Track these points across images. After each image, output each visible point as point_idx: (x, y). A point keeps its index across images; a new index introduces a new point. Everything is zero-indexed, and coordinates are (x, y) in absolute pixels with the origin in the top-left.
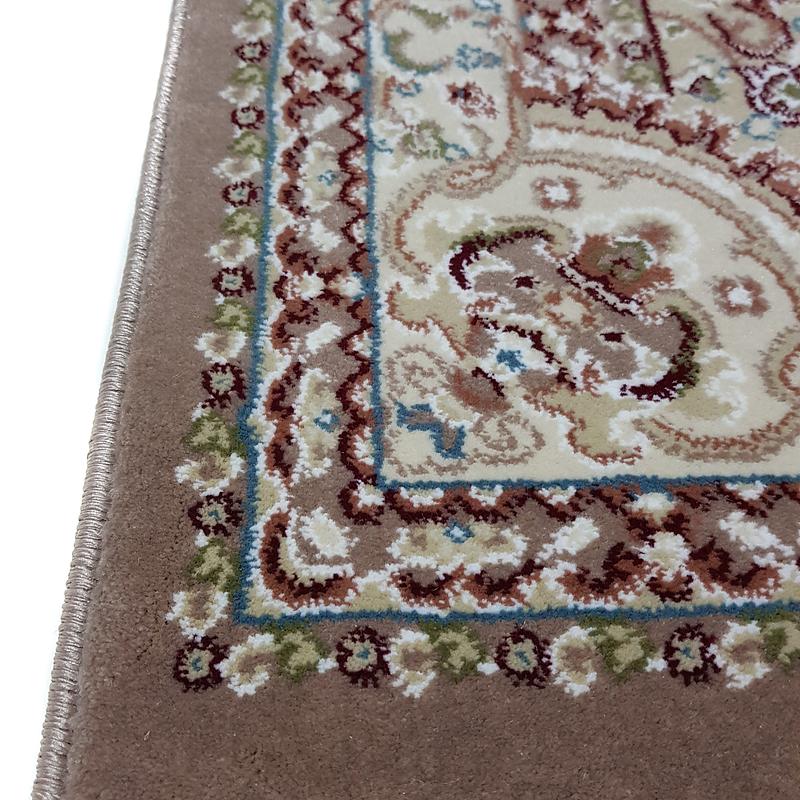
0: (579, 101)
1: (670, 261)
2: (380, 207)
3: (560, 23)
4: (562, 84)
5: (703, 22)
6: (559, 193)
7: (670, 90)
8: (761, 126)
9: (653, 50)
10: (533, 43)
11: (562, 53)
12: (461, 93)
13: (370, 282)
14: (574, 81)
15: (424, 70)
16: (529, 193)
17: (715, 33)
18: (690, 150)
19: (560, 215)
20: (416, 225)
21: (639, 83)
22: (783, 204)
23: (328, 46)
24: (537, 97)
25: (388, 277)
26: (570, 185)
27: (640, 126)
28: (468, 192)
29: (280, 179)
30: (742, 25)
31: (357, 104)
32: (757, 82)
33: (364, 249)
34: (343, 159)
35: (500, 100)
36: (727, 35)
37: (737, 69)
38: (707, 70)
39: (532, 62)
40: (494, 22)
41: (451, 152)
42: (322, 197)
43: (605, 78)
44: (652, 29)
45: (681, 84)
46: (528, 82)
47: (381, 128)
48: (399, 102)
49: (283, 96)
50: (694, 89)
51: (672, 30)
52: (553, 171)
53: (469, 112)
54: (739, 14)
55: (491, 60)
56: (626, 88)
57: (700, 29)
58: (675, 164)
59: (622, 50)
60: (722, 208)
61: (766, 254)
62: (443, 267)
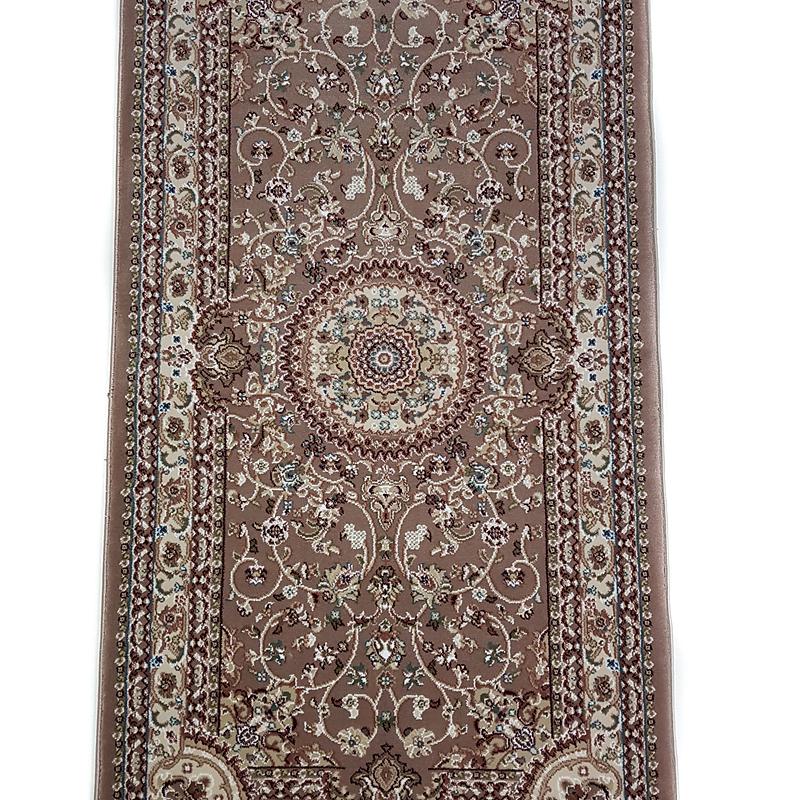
0: (196, 737)
1: (207, 789)
2: (148, 773)
3: (197, 709)
4: (194, 731)
5: (232, 708)
6: (187, 768)
7: (218, 734)
8: (237, 747)
9: (217, 719)
10: (189, 716)
11: (196, 721)
12: (170, 734)
13: (145, 795)
14: (197, 730)
15: (161, 726)
16: (181, 768)
17: (234, 712)
18: (219, 755)
19: (187, 775)
20: (156, 777)
21: (212, 732)
22: (235, 773)
23: (138, 717)
24: (187, 736)
25: (150, 793)
26: (191, 765)
27: (209, 747)
28: (168, 767)
29: (127, 764)
30: (242, 709)
31: (145, 738)
32: (240, 732)
33: (145, 785)
34: (141, 756)
35: (178, 737)
36: (237, 714)
37: (236, 727)
38: (229, 728)
39: (188, 723)
40: (180, 708)
41: (166, 755)
42: (136, 769)
43: (204, 730)
44: (219, 711)
45: (222, 732)
46: (186, 731)
47: (150, 747)
48: (155, 738)
49: (128, 736)
50: (224, 735)
51: (225, 711)
52: (188, 761)
53: (171, 741)
54: (242, 705)
55: (178, 722)
56: (208, 733)
57: (231, 712)
58: (215, 760)
59: (210, 719)
60: (221, 773)
61: (227, 788)
62: (160, 791)
